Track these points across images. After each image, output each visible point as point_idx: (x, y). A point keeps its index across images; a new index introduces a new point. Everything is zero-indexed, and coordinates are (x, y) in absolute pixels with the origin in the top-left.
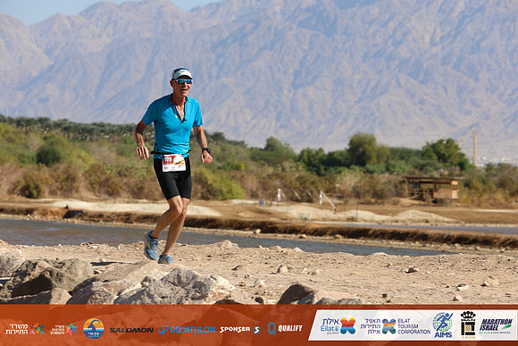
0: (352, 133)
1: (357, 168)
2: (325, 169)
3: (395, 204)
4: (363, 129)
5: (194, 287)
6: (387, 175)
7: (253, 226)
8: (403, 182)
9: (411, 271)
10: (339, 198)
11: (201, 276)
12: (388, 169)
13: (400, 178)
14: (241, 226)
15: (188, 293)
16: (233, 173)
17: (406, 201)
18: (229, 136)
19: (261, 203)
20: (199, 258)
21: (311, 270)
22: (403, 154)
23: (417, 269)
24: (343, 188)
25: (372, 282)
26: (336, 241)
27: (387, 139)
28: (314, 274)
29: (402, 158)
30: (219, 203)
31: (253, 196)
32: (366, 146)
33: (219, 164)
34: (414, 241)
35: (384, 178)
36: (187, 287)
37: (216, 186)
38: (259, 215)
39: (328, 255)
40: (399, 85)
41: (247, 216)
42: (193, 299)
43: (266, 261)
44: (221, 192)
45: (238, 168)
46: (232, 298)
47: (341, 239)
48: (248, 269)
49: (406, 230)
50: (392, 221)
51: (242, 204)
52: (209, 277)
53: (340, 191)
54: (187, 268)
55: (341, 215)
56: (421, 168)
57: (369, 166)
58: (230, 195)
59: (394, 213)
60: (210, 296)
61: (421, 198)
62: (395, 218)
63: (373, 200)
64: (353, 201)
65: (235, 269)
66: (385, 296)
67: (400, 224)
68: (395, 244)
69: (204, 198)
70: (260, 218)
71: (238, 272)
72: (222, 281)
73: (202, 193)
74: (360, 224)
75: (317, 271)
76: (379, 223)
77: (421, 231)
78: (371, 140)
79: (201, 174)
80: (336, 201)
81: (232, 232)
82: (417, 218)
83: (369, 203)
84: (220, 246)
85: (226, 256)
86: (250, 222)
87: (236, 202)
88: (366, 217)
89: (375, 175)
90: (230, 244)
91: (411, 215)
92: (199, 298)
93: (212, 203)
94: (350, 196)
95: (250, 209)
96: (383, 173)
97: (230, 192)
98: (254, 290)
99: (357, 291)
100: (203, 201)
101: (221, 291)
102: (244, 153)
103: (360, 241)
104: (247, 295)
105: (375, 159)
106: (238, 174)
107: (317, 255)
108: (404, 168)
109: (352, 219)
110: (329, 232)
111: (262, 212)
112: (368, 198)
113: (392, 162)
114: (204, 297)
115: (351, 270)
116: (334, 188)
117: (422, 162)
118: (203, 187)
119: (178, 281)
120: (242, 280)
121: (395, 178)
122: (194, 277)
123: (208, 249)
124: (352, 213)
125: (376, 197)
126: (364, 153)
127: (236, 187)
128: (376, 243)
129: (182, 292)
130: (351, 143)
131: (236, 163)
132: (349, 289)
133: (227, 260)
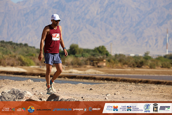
0: (71, 44)
1: (72, 56)
2: (62, 56)
3: (85, 67)
4: (74, 42)
5: (19, 95)
6: (82, 58)
7: (38, 75)
8: (87, 60)
9: (91, 89)
10: (66, 65)
11: (21, 91)
12: (82, 56)
14: (34, 75)
15: (17, 97)
16: (31, 57)
17: (88, 66)
18: (30, 45)
19: (40, 67)
20: (20, 85)
21: (58, 89)
22: (88, 51)
23: (93, 89)
24: (67, 62)
25: (78, 93)
26: (65, 80)
30: (26, 67)
31: (38, 65)
32: (75, 48)
33: (26, 54)
34: (91, 79)
36: (17, 95)
37: (25, 61)
38: (40, 71)
39: (63, 84)
40: (86, 28)
41: (35, 71)
42: (18, 99)
43: (43, 86)
44: (27, 63)
45: (32, 55)
46: (32, 99)
47: (67, 79)
48: (37, 89)
49: (89, 76)
50: (84, 73)
51: (34, 68)
52: (24, 91)
54: (17, 89)
55: (67, 71)
56: (94, 55)
57: (76, 55)
58: (30, 65)
59: (85, 70)
60: (24, 98)
61: (93, 65)
63: (77, 66)
64: (71, 66)
65: (32, 89)
66: (82, 98)
67: (86, 74)
68: (85, 80)
69: (21, 65)
72: (28, 93)
75: (60, 89)
77: (94, 76)
78: (77, 46)
79: (20, 57)
81: (30, 77)
82: (92, 72)
84: (27, 81)
85: (29, 84)
87: (32, 67)
88: (75, 72)
89: (78, 58)
90: (31, 81)
91: (90, 71)
92: (21, 99)
93: (24, 67)
95: (37, 69)
97: (30, 63)
98: (39, 96)
99: (73, 96)
100: (21, 67)
101: (28, 96)
102: (35, 51)
103: (73, 80)
104: (36, 98)
105: (78, 52)
106: (33, 58)
107: (60, 84)
108: (88, 55)
109: (71, 72)
110: (63, 77)
113: (84, 53)
115: (71, 89)
116: (65, 62)
117: (94, 53)
118: (21, 62)
119: (14, 93)
120: (35, 92)
121: (85, 59)
122: (19, 91)
123: (23, 82)
124: (71, 70)
126: (74, 51)
127: (32, 62)
128: (79, 80)
129: (15, 96)
130: (71, 47)
132: (70, 95)
133: (30, 86)
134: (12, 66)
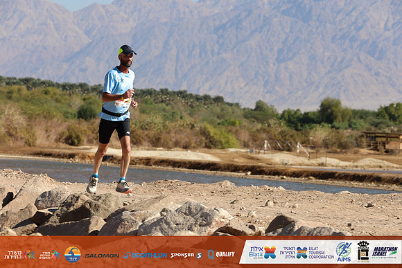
0: (323, 98)
1: (326, 125)
2: (302, 126)
3: (356, 153)
4: (331, 95)
5: (201, 217)
6: (349, 130)
7: (245, 169)
8: (362, 136)
9: (370, 205)
10: (312, 148)
11: (207, 208)
12: (350, 126)
13: (360, 134)
14: (236, 169)
15: (197, 221)
16: (229, 128)
17: (364, 151)
18: (227, 99)
19: (251, 152)
20: (204, 194)
21: (292, 204)
22: (363, 115)
23: (375, 205)
24: (315, 140)
25: (339, 214)
26: (309, 181)
27: (350, 102)
28: (294, 207)
29: (361, 117)
30: (218, 151)
31: (246, 145)
32: (333, 108)
33: (219, 121)
34: (371, 182)
35: (347, 133)
36: (197, 217)
37: (217, 137)
38: (250, 161)
39: (305, 193)
40: (359, 60)
41: (240, 161)
42: (200, 226)
43: (257, 197)
44: (220, 142)
45: (233, 124)
46: (231, 226)
47: (313, 180)
48: (243, 203)
49: (364, 173)
50: (354, 167)
51: (236, 152)
52: (213, 209)
53: (313, 143)
54: (196, 202)
55: (314, 161)
56: (376, 125)
57: (335, 124)
58: (227, 145)
59: (355, 160)
60: (214, 223)
61: (376, 149)
62: (356, 164)
63: (338, 150)
64: (323, 150)
65: (233, 203)
66: (349, 225)
67: (359, 169)
68: (355, 184)
69: (207, 147)
70: (251, 163)
71: (235, 205)
72: (223, 212)
73: (206, 143)
74: (329, 168)
75: (297, 205)
76: (343, 168)
77: (376, 174)
78: (338, 103)
79: (205, 128)
80: (310, 150)
81: (228, 173)
82: (373, 164)
83: (335, 152)
84: (221, 185)
85: (225, 192)
86: (244, 166)
87: (231, 150)
88: (333, 163)
89: (341, 130)
90: (229, 183)
91: (368, 162)
92: (205, 225)
93: (214, 151)
94: (320, 147)
95: (243, 156)
96: (346, 129)
97: (228, 142)
98: (247, 220)
99: (328, 220)
100: (206, 149)
101: (222, 220)
102: (239, 113)
103: (329, 182)
104: (242, 224)
105: (340, 118)
106: (234, 129)
107: (297, 192)
108: (364, 125)
109: (322, 164)
110: (305, 175)
111: (252, 158)
112: (335, 148)
113: (354, 121)
114: (209, 224)
115: (323, 205)
116: (308, 140)
117: (377, 121)
118: (206, 138)
119: (189, 212)
120: (238, 211)
121: (356, 133)
122: (202, 209)
123: (211, 187)
124: (322, 160)
125: (341, 147)
126: (332, 113)
127: (232, 138)
128: (341, 183)
129: (192, 221)
130: (322, 105)
131: (232, 120)
132: (322, 220)
133: (226, 195)
134: (186, 147)
